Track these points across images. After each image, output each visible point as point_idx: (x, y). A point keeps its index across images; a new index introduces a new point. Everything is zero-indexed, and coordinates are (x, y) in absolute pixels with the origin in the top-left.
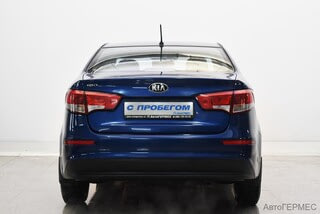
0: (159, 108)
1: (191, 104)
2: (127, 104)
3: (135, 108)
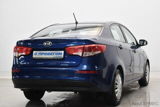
0: (48, 54)
1: (63, 52)
2: (34, 52)
3: (38, 54)
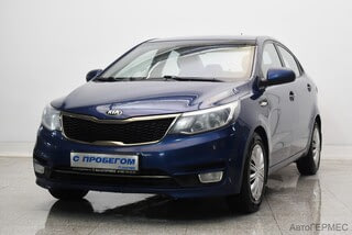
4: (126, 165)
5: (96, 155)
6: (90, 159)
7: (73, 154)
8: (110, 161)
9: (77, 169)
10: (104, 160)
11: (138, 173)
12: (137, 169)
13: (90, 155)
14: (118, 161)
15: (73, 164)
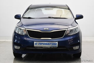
4: (53, 45)
5: (43, 43)
6: (41, 44)
7: (35, 43)
8: (48, 44)
9: (37, 47)
10: (46, 44)
11: (58, 47)
12: (57, 46)
13: (41, 43)
14: (51, 44)
15: (35, 45)
